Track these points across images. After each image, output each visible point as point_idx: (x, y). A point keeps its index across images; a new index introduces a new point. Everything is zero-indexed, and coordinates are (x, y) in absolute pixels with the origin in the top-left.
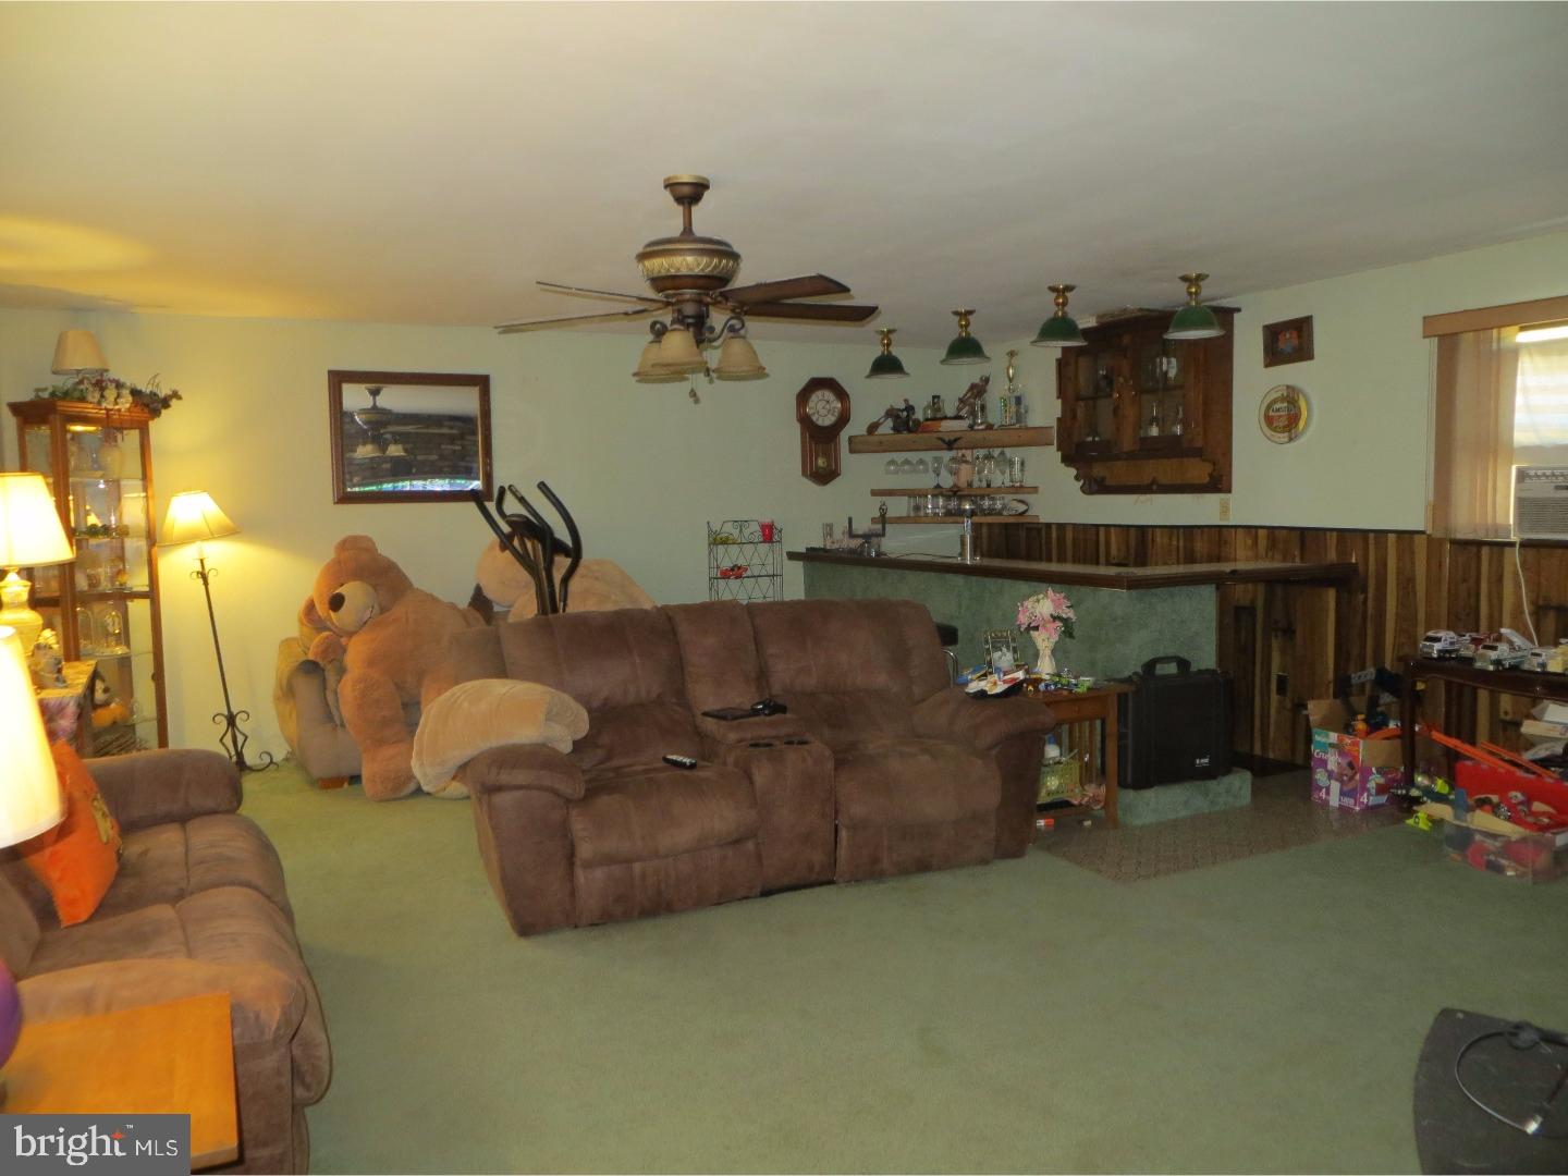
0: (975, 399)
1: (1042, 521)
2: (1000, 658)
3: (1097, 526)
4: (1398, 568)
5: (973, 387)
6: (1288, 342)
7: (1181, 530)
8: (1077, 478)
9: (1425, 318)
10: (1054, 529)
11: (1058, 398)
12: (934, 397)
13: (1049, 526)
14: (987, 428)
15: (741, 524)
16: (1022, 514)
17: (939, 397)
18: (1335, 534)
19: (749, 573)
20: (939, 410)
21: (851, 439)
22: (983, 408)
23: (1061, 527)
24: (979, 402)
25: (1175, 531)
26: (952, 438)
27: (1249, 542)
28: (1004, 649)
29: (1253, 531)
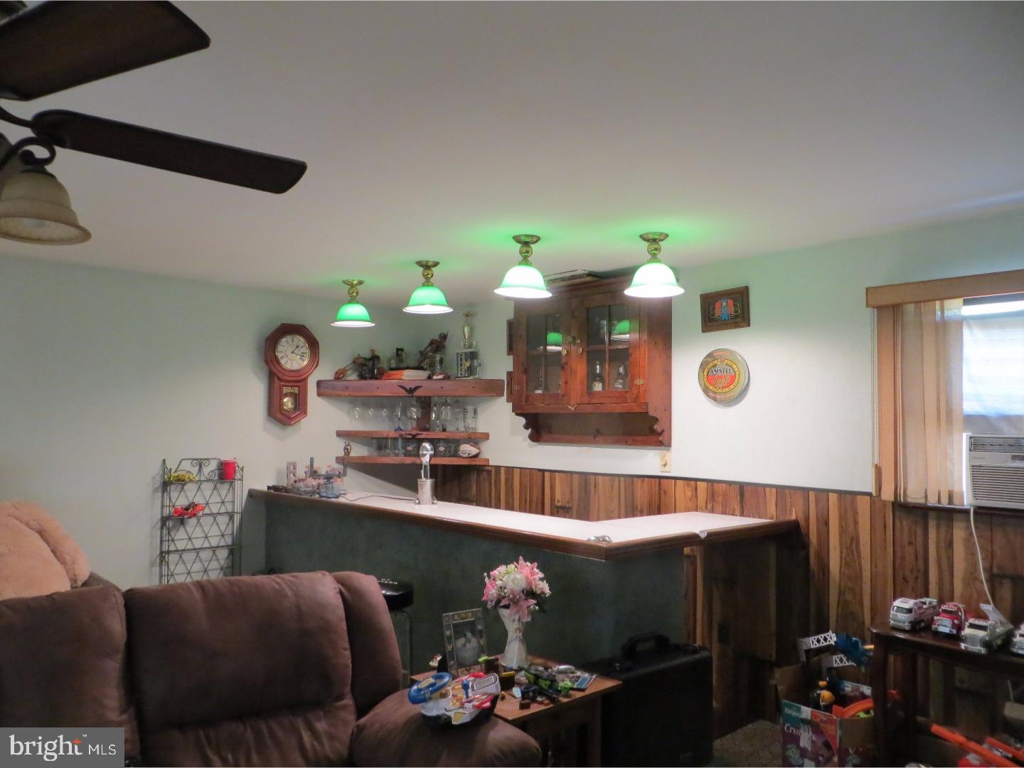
0: (434, 352)
1: (491, 463)
2: (464, 645)
3: (543, 471)
4: (841, 527)
5: (432, 343)
6: (725, 308)
7: (622, 479)
8: (526, 427)
9: (867, 289)
10: (503, 470)
11: (508, 354)
12: (398, 350)
13: (498, 468)
14: (444, 378)
15: (200, 463)
16: (476, 456)
17: (402, 350)
18: (774, 490)
19: (207, 511)
20: (401, 361)
21: (319, 383)
22: (441, 361)
23: (510, 470)
24: (438, 357)
25: (617, 479)
26: (413, 387)
27: (689, 494)
28: (469, 635)
29: (693, 483)
